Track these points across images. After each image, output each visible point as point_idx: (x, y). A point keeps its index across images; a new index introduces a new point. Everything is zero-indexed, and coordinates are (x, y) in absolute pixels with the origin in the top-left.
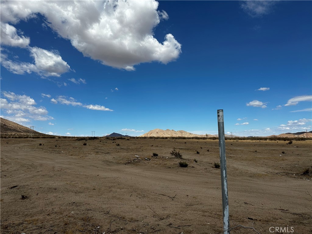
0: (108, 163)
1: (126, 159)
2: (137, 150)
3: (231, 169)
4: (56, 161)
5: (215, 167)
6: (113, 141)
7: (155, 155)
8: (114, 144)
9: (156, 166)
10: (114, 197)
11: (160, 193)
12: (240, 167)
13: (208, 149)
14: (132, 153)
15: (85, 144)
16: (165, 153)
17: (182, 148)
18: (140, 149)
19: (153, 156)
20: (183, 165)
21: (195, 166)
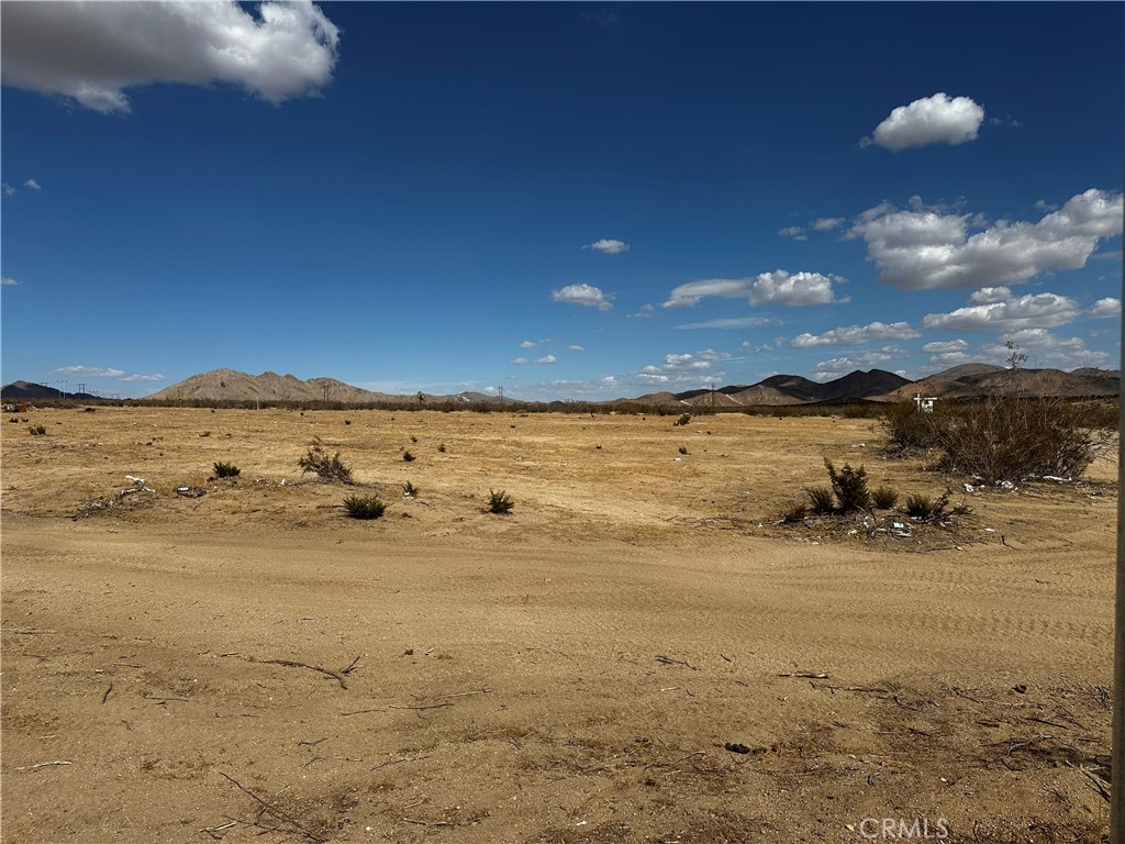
1: (78, 496)
2: (136, 452)
3: (550, 514)
5: (492, 511)
6: (13, 416)
7: (224, 472)
8: (20, 426)
9: (233, 520)
11: (271, 658)
12: (576, 505)
13: (439, 443)
14: (111, 467)
17: (338, 440)
18: (148, 448)
19: (214, 476)
20: (365, 511)
21: (413, 509)
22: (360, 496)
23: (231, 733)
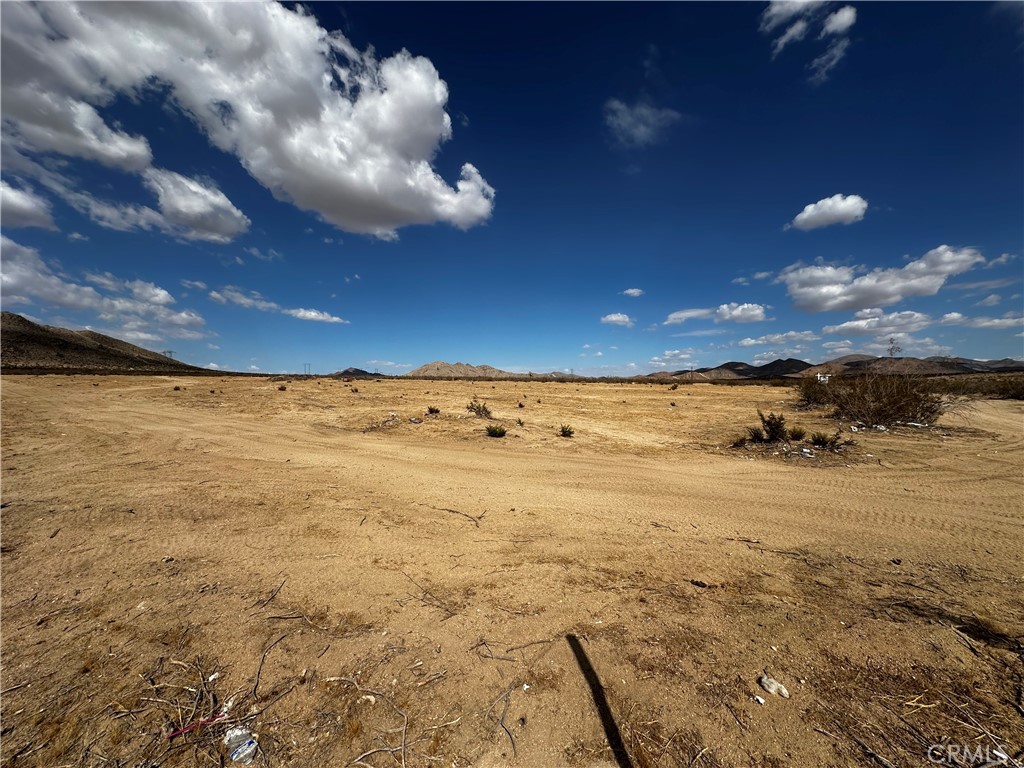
0: (323, 428)
1: (367, 421)
2: (395, 401)
3: (594, 438)
4: (193, 425)
5: (562, 435)
6: (346, 383)
7: (433, 411)
8: (348, 388)
9: (434, 435)
10: (312, 529)
11: (443, 507)
12: (609, 434)
13: (538, 398)
14: (383, 408)
15: (283, 389)
16: (455, 407)
17: (487, 396)
18: (401, 399)
19: (428, 413)
20: (496, 433)
21: (520, 433)
22: (493, 425)
23: (418, 547)
